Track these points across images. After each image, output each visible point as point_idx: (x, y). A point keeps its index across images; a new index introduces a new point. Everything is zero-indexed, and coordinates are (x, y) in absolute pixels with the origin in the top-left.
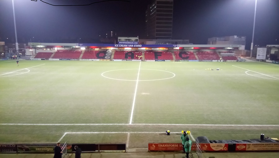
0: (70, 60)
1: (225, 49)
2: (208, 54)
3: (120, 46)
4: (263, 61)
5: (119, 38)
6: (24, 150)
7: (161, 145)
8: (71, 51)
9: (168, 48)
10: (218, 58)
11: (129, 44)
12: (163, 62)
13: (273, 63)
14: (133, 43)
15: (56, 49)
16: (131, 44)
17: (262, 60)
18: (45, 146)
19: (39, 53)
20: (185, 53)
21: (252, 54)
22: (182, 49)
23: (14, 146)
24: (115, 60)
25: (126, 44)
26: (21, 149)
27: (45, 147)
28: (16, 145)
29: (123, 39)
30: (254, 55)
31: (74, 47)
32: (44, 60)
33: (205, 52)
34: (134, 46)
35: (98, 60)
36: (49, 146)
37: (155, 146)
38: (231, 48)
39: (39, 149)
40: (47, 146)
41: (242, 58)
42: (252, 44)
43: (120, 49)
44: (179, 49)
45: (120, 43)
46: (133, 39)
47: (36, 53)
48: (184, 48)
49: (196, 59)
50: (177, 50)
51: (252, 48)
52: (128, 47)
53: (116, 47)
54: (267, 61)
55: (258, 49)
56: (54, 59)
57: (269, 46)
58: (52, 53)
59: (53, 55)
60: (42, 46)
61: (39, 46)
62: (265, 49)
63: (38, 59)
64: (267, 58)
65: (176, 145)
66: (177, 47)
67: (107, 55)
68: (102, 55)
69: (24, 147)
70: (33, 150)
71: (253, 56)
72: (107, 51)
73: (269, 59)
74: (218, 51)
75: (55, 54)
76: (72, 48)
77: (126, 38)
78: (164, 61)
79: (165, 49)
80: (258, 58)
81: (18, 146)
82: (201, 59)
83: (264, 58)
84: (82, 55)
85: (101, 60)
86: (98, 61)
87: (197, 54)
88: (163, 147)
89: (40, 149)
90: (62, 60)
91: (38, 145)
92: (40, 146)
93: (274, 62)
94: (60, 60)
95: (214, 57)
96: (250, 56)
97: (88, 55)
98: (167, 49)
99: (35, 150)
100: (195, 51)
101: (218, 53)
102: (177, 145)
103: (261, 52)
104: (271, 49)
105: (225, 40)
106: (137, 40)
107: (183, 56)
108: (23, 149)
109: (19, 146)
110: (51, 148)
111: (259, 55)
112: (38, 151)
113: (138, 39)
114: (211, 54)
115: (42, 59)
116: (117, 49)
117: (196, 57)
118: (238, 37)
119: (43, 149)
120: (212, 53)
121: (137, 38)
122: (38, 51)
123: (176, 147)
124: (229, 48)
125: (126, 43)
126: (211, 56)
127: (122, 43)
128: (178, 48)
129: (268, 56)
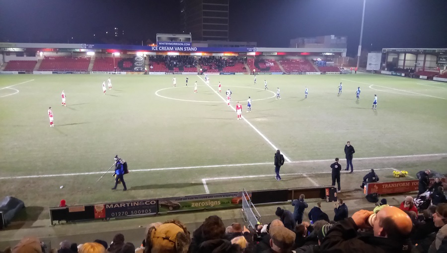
0: (72, 73)
1: (322, 56)
2: (297, 63)
3: (161, 48)
4: (376, 72)
5: (158, 36)
6: (171, 208)
7: (386, 185)
8: (71, 57)
9: (238, 53)
10: (312, 70)
11: (177, 46)
12: (232, 76)
13: (392, 75)
14: (182, 44)
15: (41, 55)
16: (179, 46)
17: (374, 71)
18: (208, 199)
19: (10, 61)
20: (263, 62)
21: (360, 63)
22: (260, 54)
23: (153, 202)
24: (150, 73)
25: (171, 46)
26: (166, 206)
27: (207, 201)
28: (157, 201)
29: (164, 37)
30: (363, 65)
31: (78, 50)
32: (24, 73)
33: (292, 60)
34: (184, 49)
35: (124, 73)
36: (214, 198)
37: (377, 188)
38: (331, 54)
39: (197, 205)
40: (210, 199)
41: (345, 69)
42: (360, 47)
43: (160, 54)
44: (255, 56)
45: (160, 44)
46: (182, 37)
47: (4, 62)
48: (262, 52)
49: (280, 71)
50: (253, 56)
51: (359, 54)
52: (174, 51)
53: (153, 51)
54: (383, 72)
55: (370, 55)
56: (42, 72)
57: (387, 49)
58: (36, 62)
59: (38, 65)
60: (16, 50)
61: (11, 49)
62: (380, 55)
63: (13, 72)
64: (382, 68)
65: (407, 183)
66: (252, 51)
67: (138, 65)
68: (127, 65)
69: (171, 203)
70: (186, 206)
71: (360, 66)
72: (136, 59)
73: (386, 69)
74: (310, 58)
75: (41, 64)
76: (74, 52)
77: (171, 36)
78: (234, 74)
79: (233, 55)
80: (368, 68)
81: (160, 203)
82: (289, 71)
83: (378, 68)
84: (91, 66)
85: (130, 73)
86: (124, 76)
87: (281, 64)
88: (390, 188)
89: (200, 203)
90: (57, 73)
91: (196, 197)
92: (199, 199)
93: (394, 74)
94: (53, 73)
95: (307, 67)
96: (356, 67)
97: (103, 64)
98: (236, 55)
99: (189, 206)
100: (277, 58)
101: (311, 62)
102: (409, 183)
103: (374, 59)
104: (388, 55)
105: (317, 43)
106: (188, 40)
107: (261, 66)
108: (170, 206)
109: (163, 203)
110: (217, 200)
111: (370, 64)
112: (195, 207)
113: (191, 37)
114: (302, 63)
115: (19, 73)
116: (154, 54)
117: (281, 67)
118: (336, 38)
119: (203, 204)
120: (302, 61)
121: (189, 36)
122: (8, 58)
123: (407, 187)
124: (328, 54)
125: (171, 44)
126: (302, 66)
127: (163, 44)
128: (253, 54)
129: (384, 65)
